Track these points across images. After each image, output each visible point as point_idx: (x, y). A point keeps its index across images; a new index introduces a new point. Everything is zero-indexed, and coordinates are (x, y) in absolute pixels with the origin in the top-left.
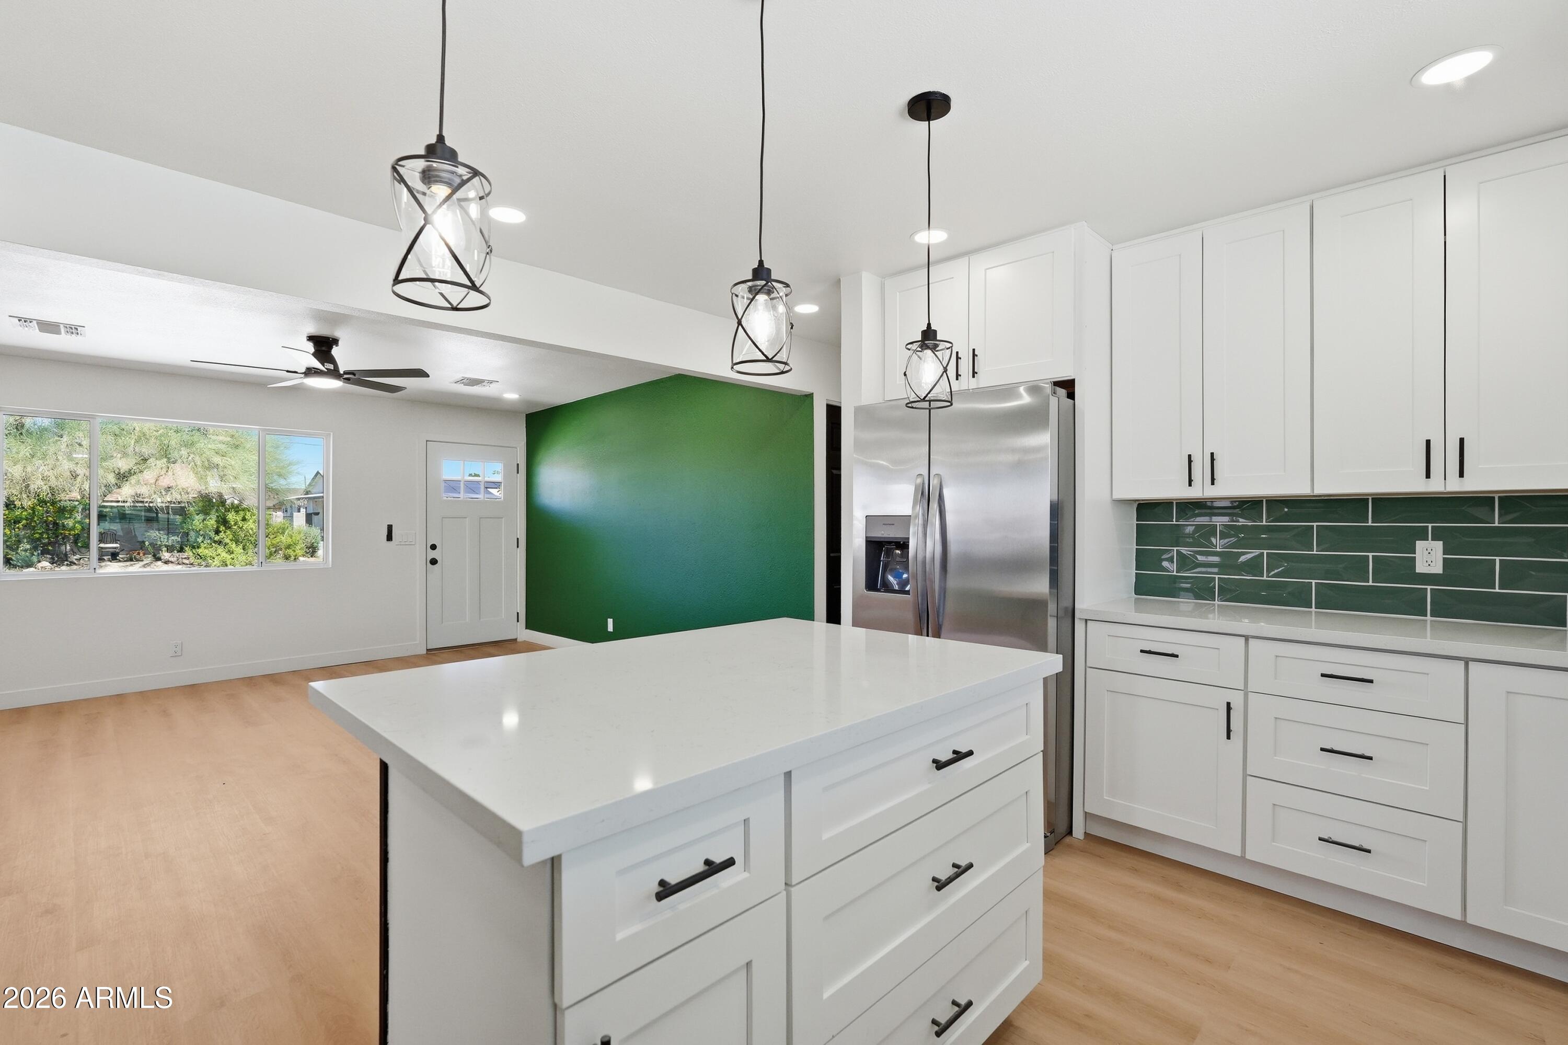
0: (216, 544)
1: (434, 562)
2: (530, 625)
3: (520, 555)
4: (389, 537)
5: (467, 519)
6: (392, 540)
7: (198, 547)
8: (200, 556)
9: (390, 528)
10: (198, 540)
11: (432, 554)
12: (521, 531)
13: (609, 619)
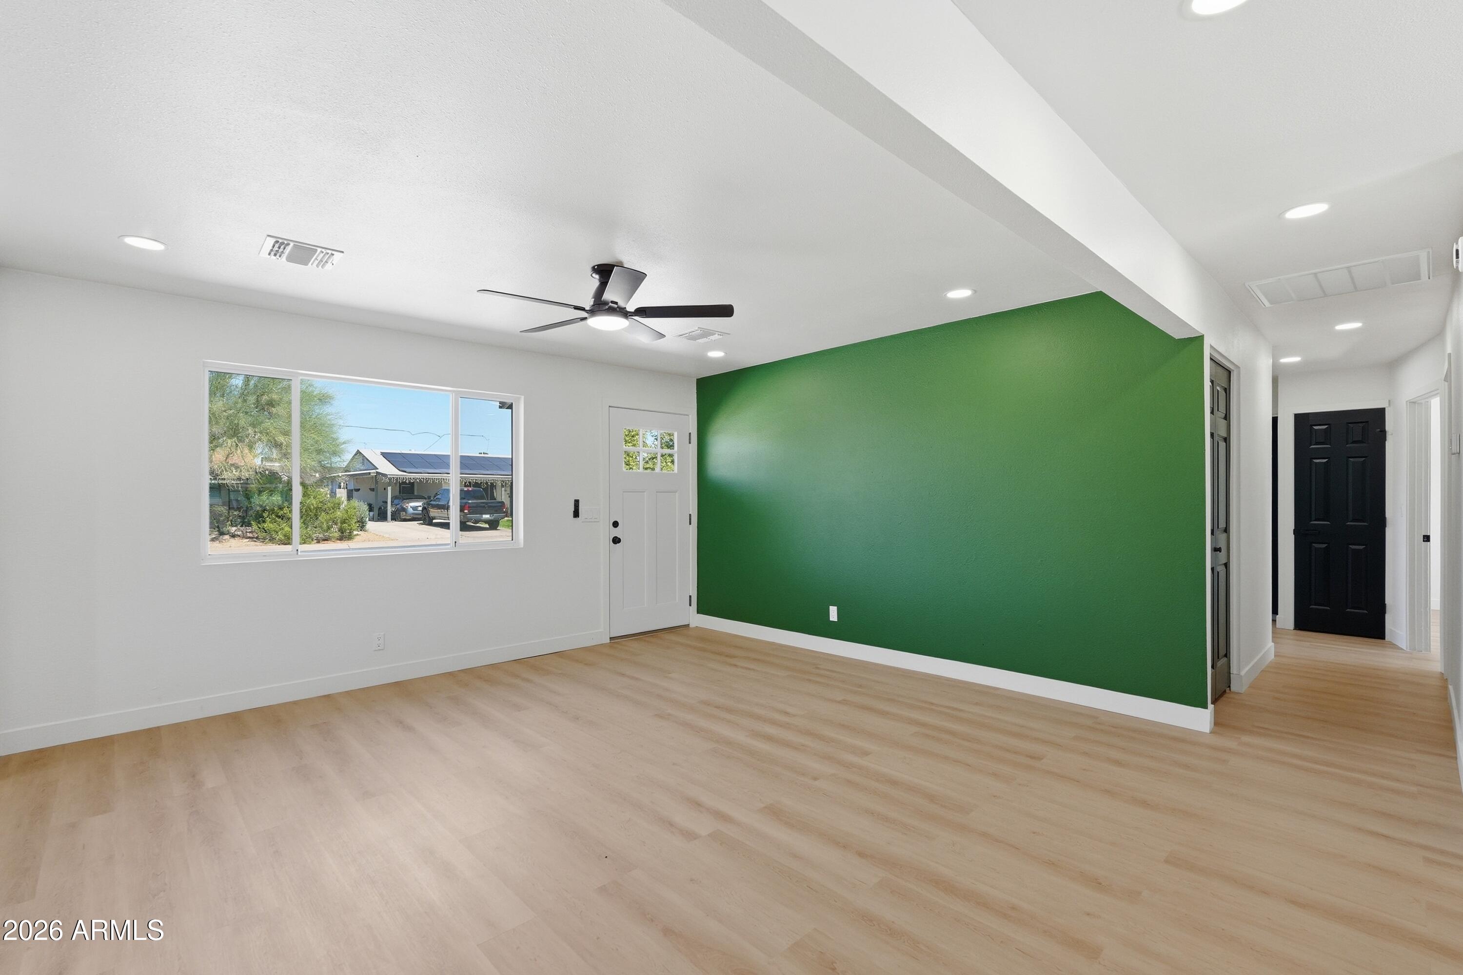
0: (279, 519)
1: (616, 540)
2: (703, 608)
3: (692, 531)
4: (576, 514)
5: (645, 493)
6: (578, 517)
7: (264, 522)
8: (265, 530)
9: (577, 503)
10: (264, 515)
11: (616, 532)
12: (693, 508)
13: (831, 607)
